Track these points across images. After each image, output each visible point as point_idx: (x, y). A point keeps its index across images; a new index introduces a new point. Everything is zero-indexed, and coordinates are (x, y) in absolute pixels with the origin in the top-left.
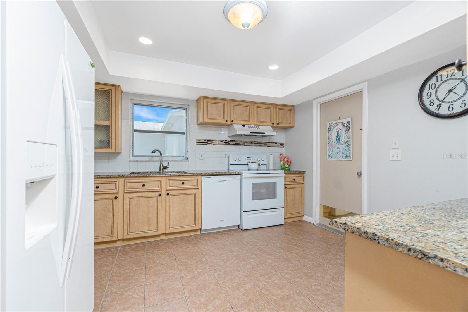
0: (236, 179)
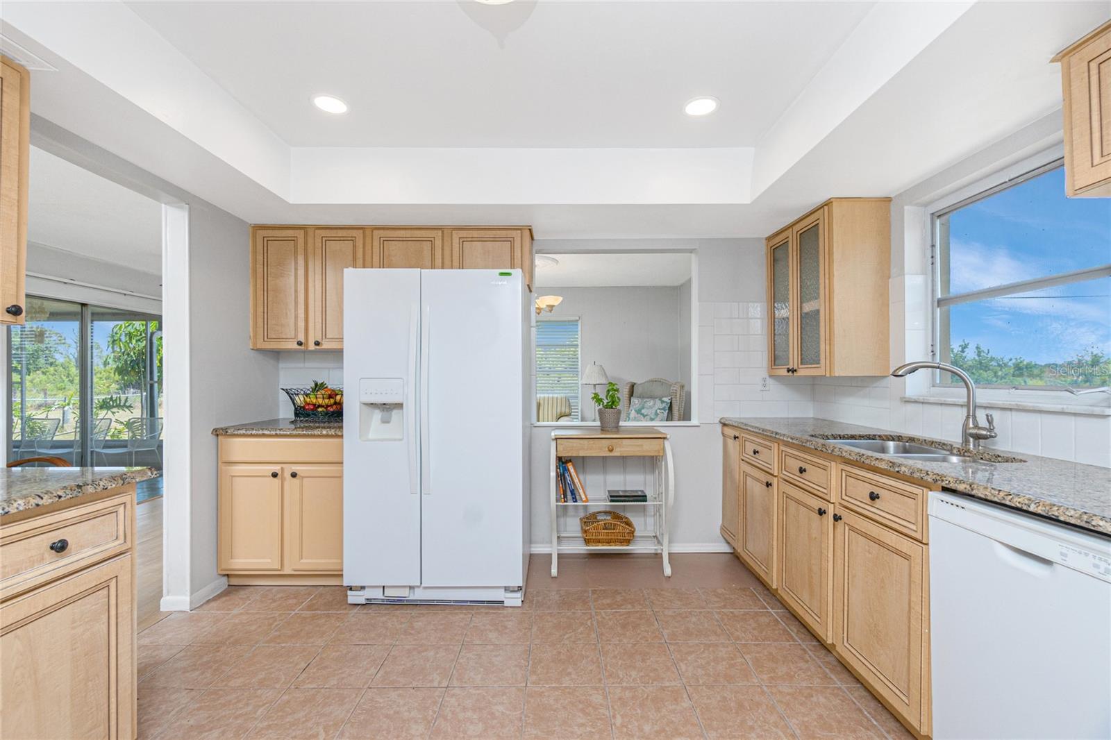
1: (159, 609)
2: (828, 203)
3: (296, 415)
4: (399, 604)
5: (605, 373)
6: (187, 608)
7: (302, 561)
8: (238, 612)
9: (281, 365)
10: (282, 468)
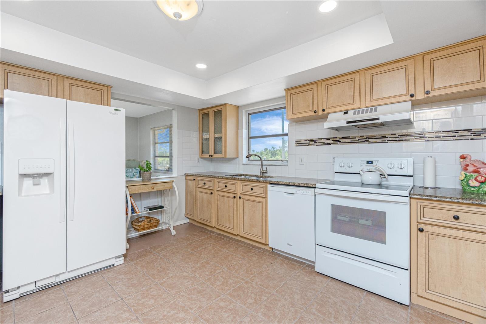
0: (308, 194)
2: (225, 104)
4: (44, 289)
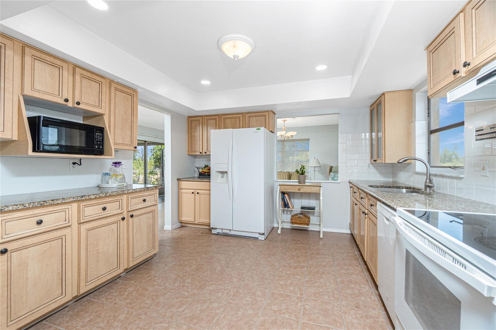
1: (164, 228)
2: (384, 94)
3: (200, 175)
4: (226, 235)
5: (319, 162)
6: (170, 229)
7: (200, 220)
8: (183, 232)
9: (196, 160)
10: (195, 191)
